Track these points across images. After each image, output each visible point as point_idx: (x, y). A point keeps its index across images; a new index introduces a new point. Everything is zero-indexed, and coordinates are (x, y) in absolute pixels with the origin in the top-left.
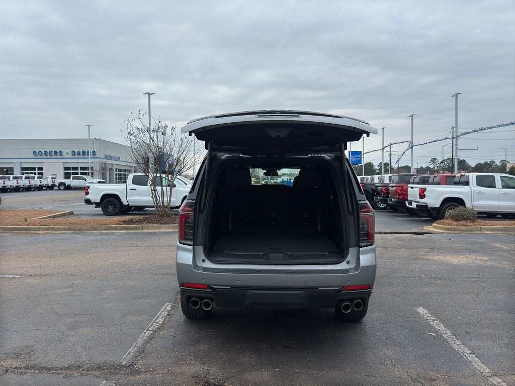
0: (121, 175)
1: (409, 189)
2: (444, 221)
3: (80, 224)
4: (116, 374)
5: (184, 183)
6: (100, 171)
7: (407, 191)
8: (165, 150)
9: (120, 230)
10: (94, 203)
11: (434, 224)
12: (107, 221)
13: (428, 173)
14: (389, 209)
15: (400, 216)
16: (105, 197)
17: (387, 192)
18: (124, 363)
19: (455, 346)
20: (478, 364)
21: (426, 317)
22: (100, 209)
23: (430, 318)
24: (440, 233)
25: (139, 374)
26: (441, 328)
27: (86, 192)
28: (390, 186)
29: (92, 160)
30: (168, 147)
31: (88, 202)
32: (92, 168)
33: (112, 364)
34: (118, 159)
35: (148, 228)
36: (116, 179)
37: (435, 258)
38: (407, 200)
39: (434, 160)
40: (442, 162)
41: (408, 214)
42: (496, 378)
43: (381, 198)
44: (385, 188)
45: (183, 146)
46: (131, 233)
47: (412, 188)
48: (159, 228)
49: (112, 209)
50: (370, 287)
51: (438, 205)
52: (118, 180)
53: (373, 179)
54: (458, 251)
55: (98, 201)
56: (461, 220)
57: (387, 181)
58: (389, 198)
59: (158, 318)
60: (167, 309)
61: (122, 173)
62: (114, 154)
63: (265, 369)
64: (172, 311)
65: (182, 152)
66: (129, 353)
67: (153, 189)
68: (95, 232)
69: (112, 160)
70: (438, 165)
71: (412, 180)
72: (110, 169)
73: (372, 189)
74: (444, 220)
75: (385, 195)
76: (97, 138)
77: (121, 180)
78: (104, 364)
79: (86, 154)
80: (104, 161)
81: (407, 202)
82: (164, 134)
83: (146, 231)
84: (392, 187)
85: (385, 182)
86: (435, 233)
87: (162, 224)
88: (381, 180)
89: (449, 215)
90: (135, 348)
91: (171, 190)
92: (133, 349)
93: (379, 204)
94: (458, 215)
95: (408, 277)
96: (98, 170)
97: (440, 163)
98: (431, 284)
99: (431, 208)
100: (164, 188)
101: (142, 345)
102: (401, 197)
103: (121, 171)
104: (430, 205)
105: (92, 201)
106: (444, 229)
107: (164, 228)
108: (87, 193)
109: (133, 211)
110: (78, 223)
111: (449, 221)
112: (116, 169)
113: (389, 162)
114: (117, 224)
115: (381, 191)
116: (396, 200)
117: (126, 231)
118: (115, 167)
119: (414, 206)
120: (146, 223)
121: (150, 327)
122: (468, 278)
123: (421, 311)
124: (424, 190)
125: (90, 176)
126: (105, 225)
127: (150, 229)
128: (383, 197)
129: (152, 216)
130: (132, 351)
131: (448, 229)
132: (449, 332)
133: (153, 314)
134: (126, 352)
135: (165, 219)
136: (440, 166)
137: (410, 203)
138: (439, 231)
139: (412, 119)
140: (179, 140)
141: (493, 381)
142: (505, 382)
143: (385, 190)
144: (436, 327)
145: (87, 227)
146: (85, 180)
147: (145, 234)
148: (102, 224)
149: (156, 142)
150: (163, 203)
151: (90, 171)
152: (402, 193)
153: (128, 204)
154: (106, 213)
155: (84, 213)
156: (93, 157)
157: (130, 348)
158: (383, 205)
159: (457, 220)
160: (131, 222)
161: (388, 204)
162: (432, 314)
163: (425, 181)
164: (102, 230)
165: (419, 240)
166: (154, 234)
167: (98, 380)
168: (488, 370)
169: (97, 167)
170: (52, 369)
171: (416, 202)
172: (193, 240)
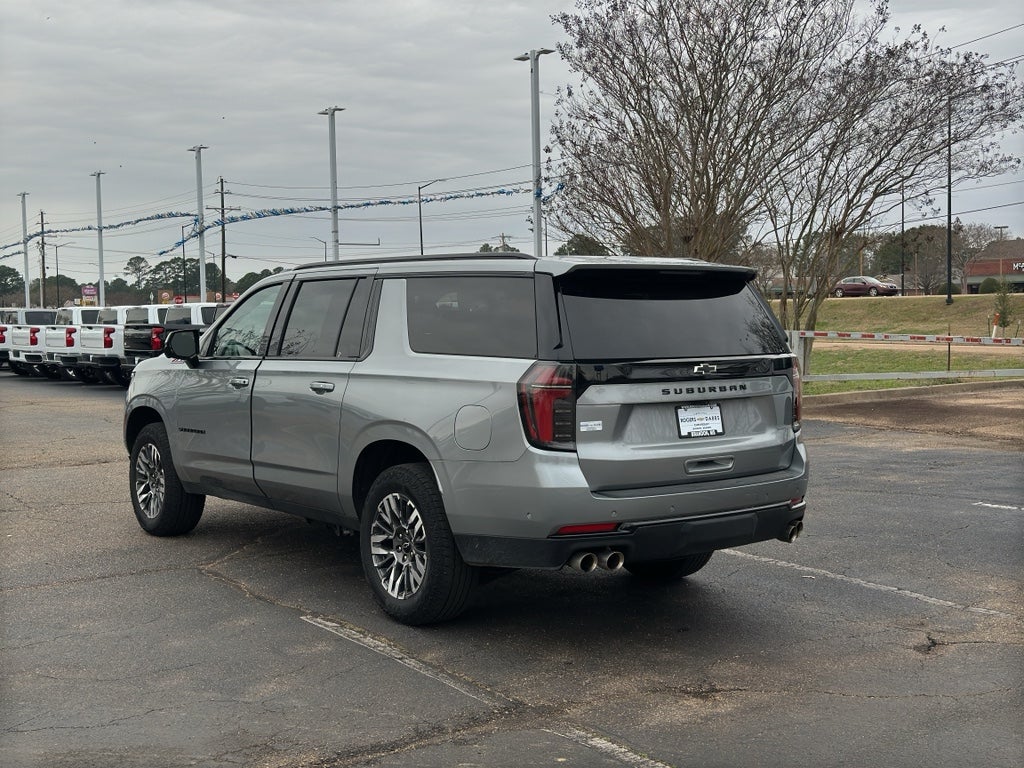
33: (484, 710)
40: (159, 268)
42: (973, 608)
59: (358, 640)
60: (329, 625)
64: (348, 626)
70: (147, 277)
97: (155, 272)
133: (330, 637)
136: (154, 280)
139: (198, 158)
141: (979, 612)
168: (950, 603)
172: (573, 440)
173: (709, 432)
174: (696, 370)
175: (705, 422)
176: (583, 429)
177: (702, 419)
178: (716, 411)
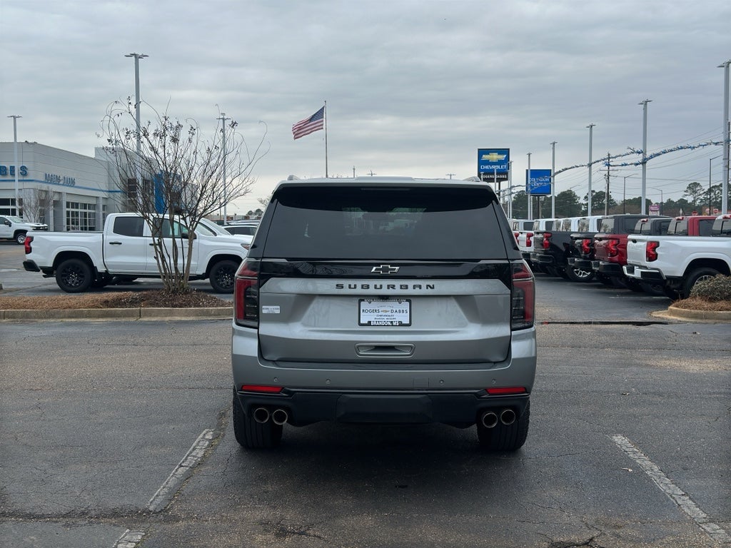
0: (77, 216)
1: (630, 243)
2: (688, 301)
3: (24, 307)
4: (143, 522)
5: (211, 231)
6: (36, 206)
7: (625, 247)
8: (179, 170)
9: (99, 317)
10: (42, 268)
11: (671, 307)
12: (73, 302)
13: (681, 212)
14: (594, 281)
15: (614, 294)
16: (63, 257)
17: (592, 250)
18: (151, 508)
19: (662, 487)
20: (690, 508)
21: (624, 448)
22: (53, 279)
23: (631, 449)
24: (680, 322)
25: (178, 521)
26: (645, 462)
27: (26, 248)
28: (596, 238)
29: (21, 185)
30: (183, 166)
31: (30, 266)
32: (21, 201)
33: (134, 509)
34: (71, 183)
35: (150, 314)
36: (68, 223)
37: (662, 363)
38: (626, 263)
39: (693, 187)
40: (710, 190)
41: (629, 291)
42: (712, 525)
43: (581, 260)
44: (588, 241)
45: (213, 162)
46: (120, 324)
47: (635, 241)
48: (171, 314)
49: (76, 281)
50: (527, 390)
51: (680, 273)
52: (71, 225)
53: (568, 225)
54: (705, 352)
55: (50, 264)
56: (719, 300)
57: (593, 228)
58: (594, 260)
59: (194, 449)
60: (207, 437)
61: (79, 210)
62: (63, 173)
63: (368, 514)
64: (216, 440)
65: (210, 173)
66: (157, 496)
67: (157, 242)
68: (52, 320)
69: (59, 184)
70: (701, 197)
71: (638, 227)
72: (57, 203)
73: (565, 244)
74: (689, 299)
75: (588, 256)
76: (29, 141)
77: (77, 224)
78: (121, 509)
79: (9, 172)
80: (45, 187)
81: (625, 268)
82: (175, 140)
83: (146, 319)
84: (600, 239)
85: (591, 230)
86: (671, 323)
87: (176, 306)
88: (583, 225)
89: (699, 291)
90: (166, 490)
91: (191, 245)
92: (162, 491)
93: (577, 272)
94: (713, 290)
95: (608, 392)
96: (33, 204)
97: (706, 193)
98: (644, 402)
99: (670, 278)
100: (178, 240)
101: (175, 485)
102: (616, 258)
103: (77, 208)
104: (665, 273)
105: (39, 265)
106: (688, 315)
107: (180, 314)
108: (29, 251)
109: (114, 284)
110: (19, 304)
111: (698, 301)
112: (68, 203)
113: (605, 190)
114: (92, 307)
115: (581, 247)
116: (606, 263)
117: (109, 319)
118: (65, 199)
119: (637, 274)
120: (146, 305)
121: (183, 462)
122: (710, 393)
123: (619, 439)
124: (656, 245)
125: (16, 218)
126: (70, 307)
127: (154, 316)
128: (585, 258)
129: (155, 292)
130: (161, 493)
131: (696, 316)
132: (656, 468)
133: (185, 445)
134: (152, 495)
135: (181, 298)
136: (706, 199)
137: (631, 270)
138: (679, 319)
139: (645, 109)
140: (204, 151)
141: (706, 528)
142: (723, 528)
143: (588, 245)
144: (638, 461)
145: (37, 313)
146: (9, 224)
147: (146, 324)
148: (65, 305)
149: (162, 154)
150: (176, 268)
151: (17, 207)
152: (618, 251)
153: (107, 271)
154: (65, 287)
155: (20, 287)
156: (22, 179)
157: (157, 489)
158: (584, 274)
159: (712, 300)
160: (117, 303)
161: (593, 271)
162: (635, 445)
163: (661, 229)
164: (65, 317)
165: (640, 334)
166: (162, 324)
167: (117, 529)
168: (704, 515)
169: (30, 199)
170: (42, 516)
171: (641, 267)
172: (257, 319)
173: (392, 322)
174: (373, 270)
175: (389, 313)
176: (264, 311)
177: (386, 311)
178: (405, 306)
